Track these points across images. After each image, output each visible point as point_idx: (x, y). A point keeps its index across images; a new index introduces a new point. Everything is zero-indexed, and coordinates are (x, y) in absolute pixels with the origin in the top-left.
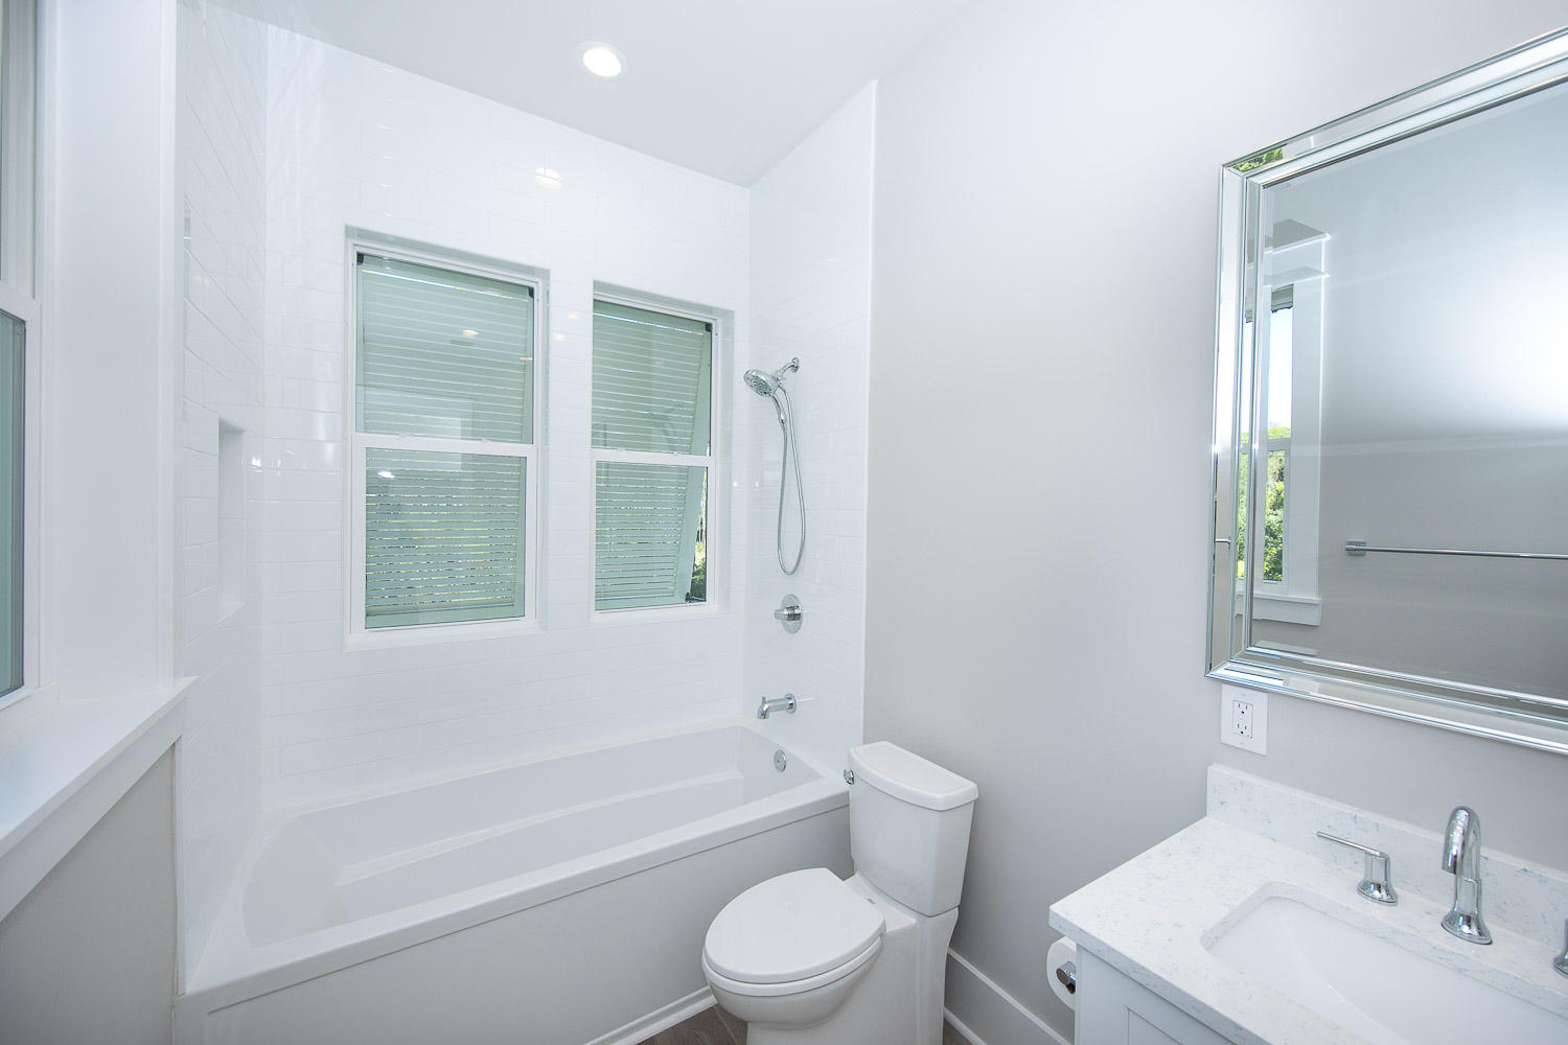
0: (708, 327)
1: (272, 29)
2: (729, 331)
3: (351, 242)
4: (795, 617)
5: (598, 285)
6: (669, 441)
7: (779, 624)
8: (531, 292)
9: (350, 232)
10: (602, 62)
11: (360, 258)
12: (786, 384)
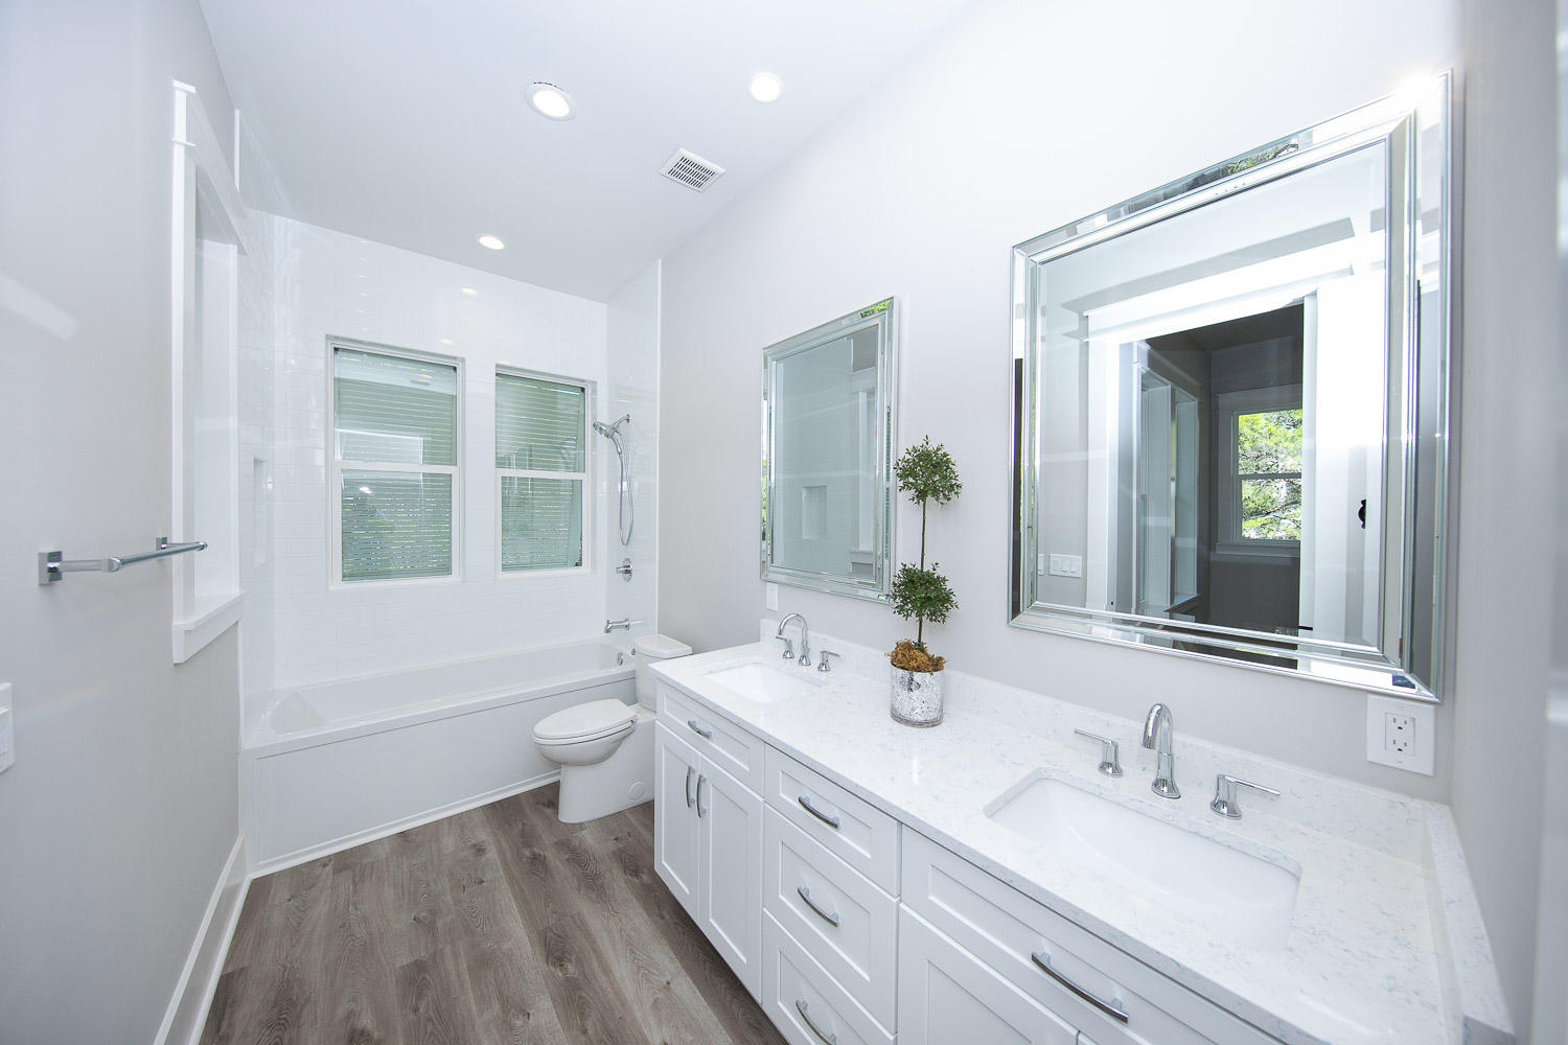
0: (583, 390)
1: (277, 218)
2: (594, 391)
3: (330, 342)
4: (628, 572)
5: (498, 366)
6: (566, 463)
7: (621, 576)
8: (455, 369)
9: (328, 337)
10: (492, 242)
11: (336, 349)
12: (619, 430)
